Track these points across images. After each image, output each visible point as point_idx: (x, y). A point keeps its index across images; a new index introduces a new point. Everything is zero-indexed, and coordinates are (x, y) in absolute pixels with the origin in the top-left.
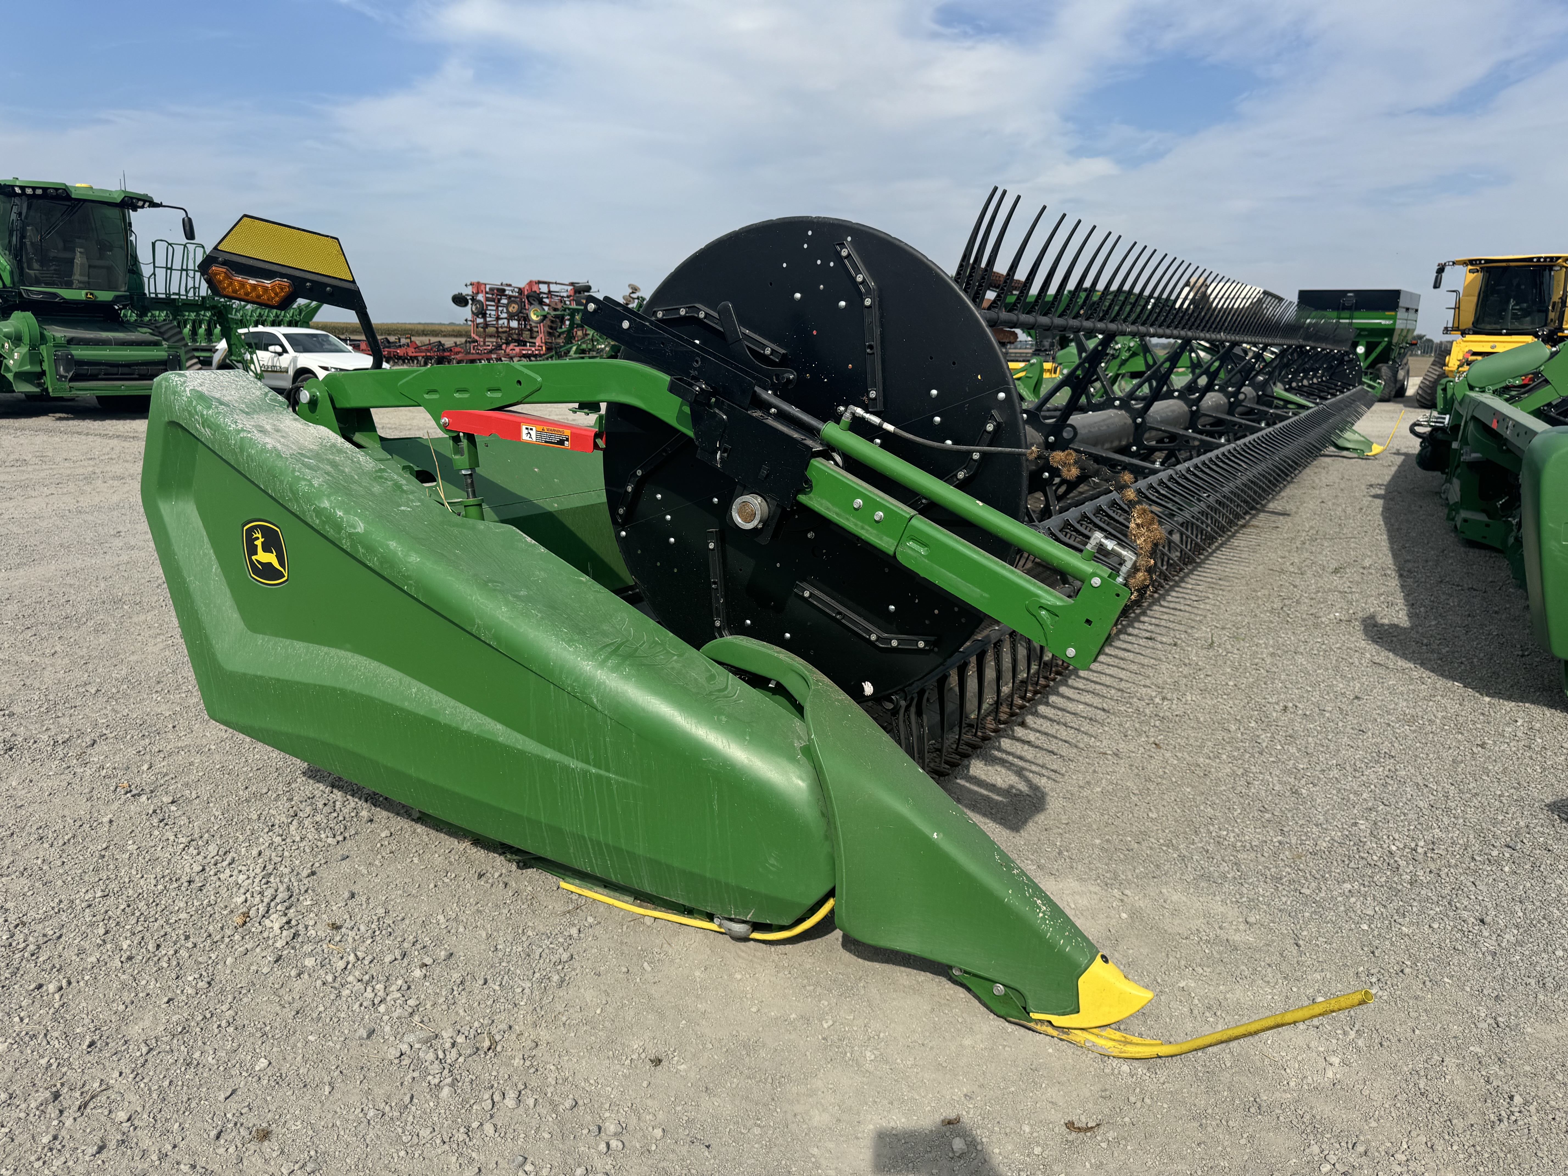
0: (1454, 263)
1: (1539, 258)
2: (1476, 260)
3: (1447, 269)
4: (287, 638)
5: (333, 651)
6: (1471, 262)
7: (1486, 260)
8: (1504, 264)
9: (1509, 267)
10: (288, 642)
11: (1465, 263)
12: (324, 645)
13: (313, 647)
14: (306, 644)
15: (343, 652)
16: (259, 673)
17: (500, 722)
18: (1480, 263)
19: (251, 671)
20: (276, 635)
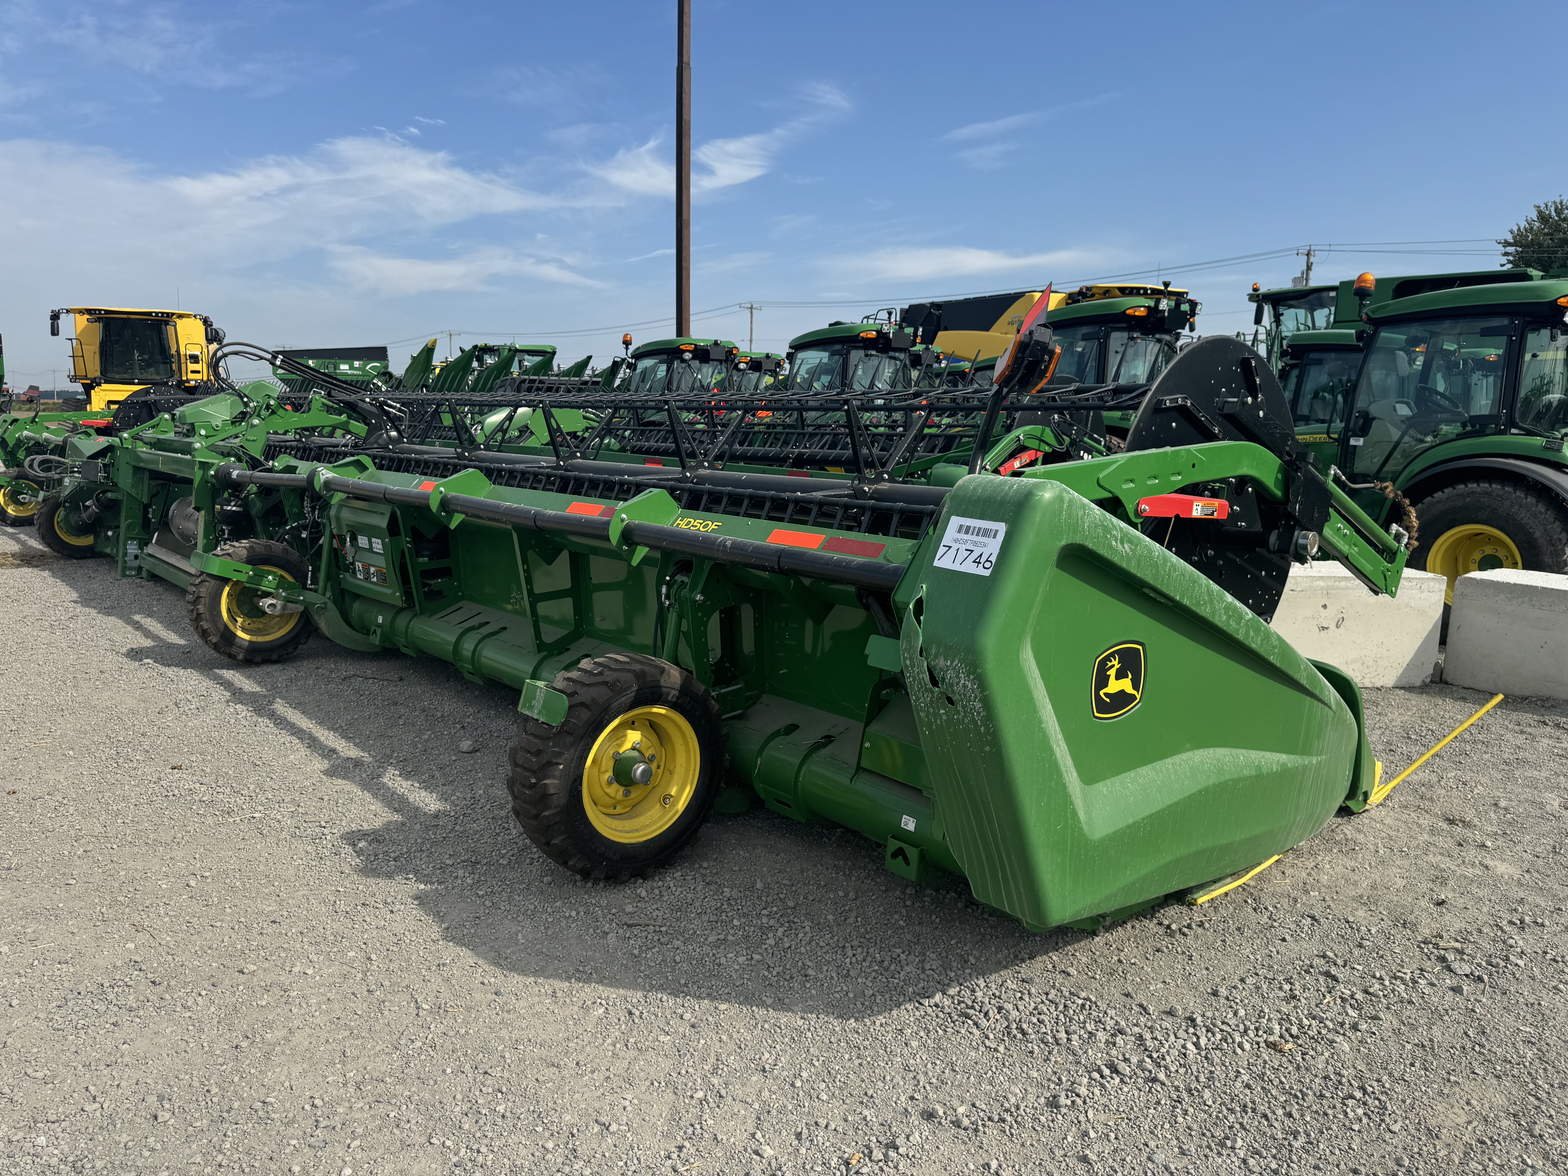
0: (68, 311)
1: (157, 313)
2: (95, 310)
3: (62, 316)
4: (1129, 770)
5: (1177, 759)
6: (89, 311)
7: (107, 312)
8: (125, 316)
9: (130, 319)
10: (1132, 774)
11: (81, 312)
12: (1166, 757)
13: (1158, 765)
14: (1149, 766)
15: (1184, 755)
16: (1130, 821)
17: (1280, 752)
18: (100, 313)
19: (1121, 824)
20: (1117, 773)
